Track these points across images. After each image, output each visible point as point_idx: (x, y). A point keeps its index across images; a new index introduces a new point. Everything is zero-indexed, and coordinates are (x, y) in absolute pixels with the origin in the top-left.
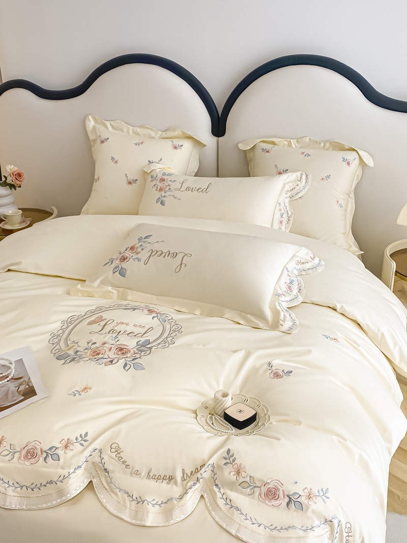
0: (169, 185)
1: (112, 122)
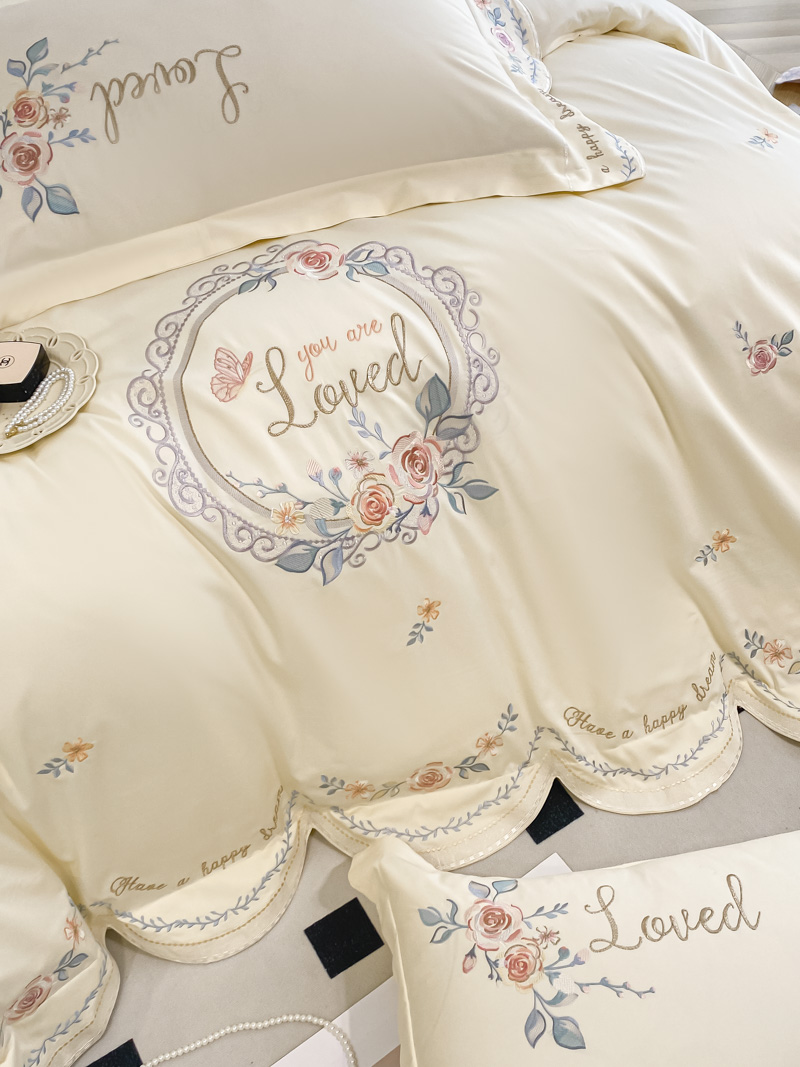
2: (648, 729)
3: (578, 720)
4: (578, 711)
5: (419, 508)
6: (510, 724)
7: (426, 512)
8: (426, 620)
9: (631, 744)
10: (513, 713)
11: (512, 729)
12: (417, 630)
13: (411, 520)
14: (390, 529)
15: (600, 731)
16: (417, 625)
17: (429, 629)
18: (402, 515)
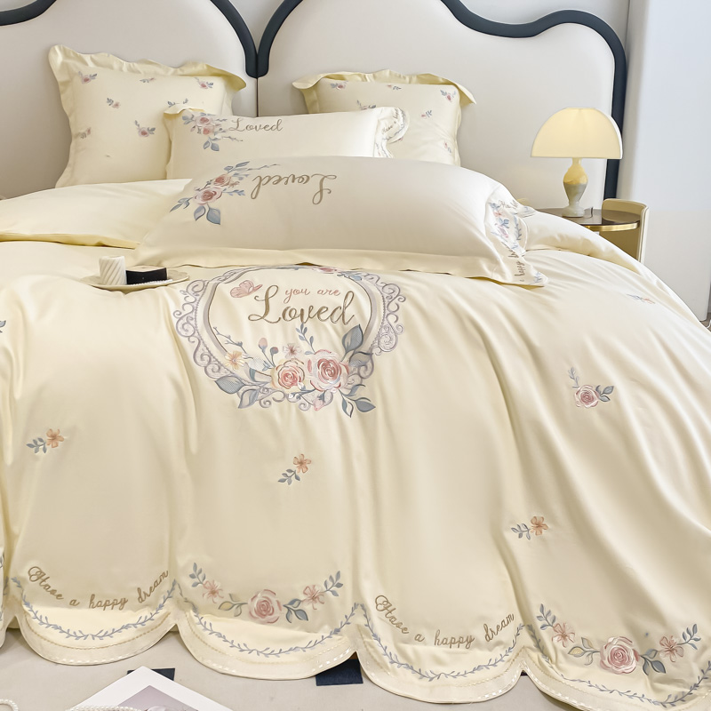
0: (217, 125)
1: (93, 56)
2: (437, 642)
3: (386, 608)
4: (387, 602)
5: (317, 393)
6: (334, 588)
7: (322, 398)
8: (297, 470)
9: (420, 647)
10: (340, 581)
11: (334, 593)
12: (289, 474)
13: (309, 397)
14: (294, 394)
15: (398, 625)
16: (290, 471)
17: (297, 478)
18: (304, 391)
